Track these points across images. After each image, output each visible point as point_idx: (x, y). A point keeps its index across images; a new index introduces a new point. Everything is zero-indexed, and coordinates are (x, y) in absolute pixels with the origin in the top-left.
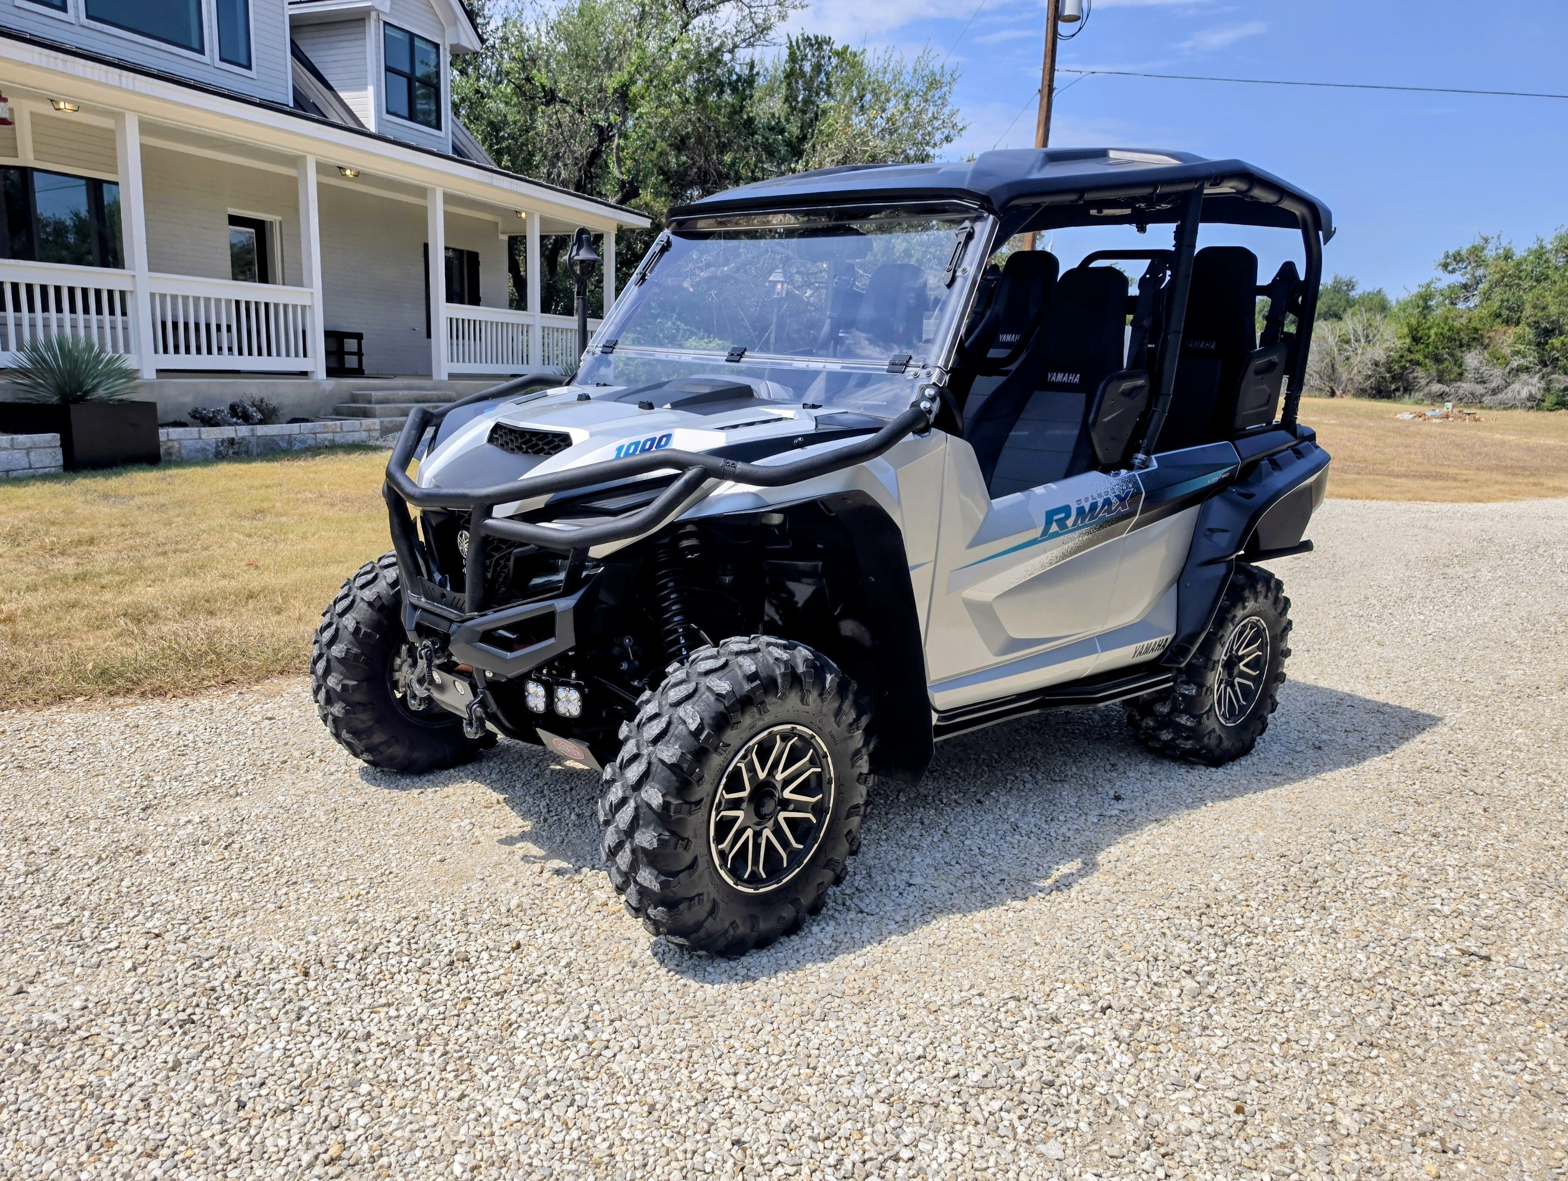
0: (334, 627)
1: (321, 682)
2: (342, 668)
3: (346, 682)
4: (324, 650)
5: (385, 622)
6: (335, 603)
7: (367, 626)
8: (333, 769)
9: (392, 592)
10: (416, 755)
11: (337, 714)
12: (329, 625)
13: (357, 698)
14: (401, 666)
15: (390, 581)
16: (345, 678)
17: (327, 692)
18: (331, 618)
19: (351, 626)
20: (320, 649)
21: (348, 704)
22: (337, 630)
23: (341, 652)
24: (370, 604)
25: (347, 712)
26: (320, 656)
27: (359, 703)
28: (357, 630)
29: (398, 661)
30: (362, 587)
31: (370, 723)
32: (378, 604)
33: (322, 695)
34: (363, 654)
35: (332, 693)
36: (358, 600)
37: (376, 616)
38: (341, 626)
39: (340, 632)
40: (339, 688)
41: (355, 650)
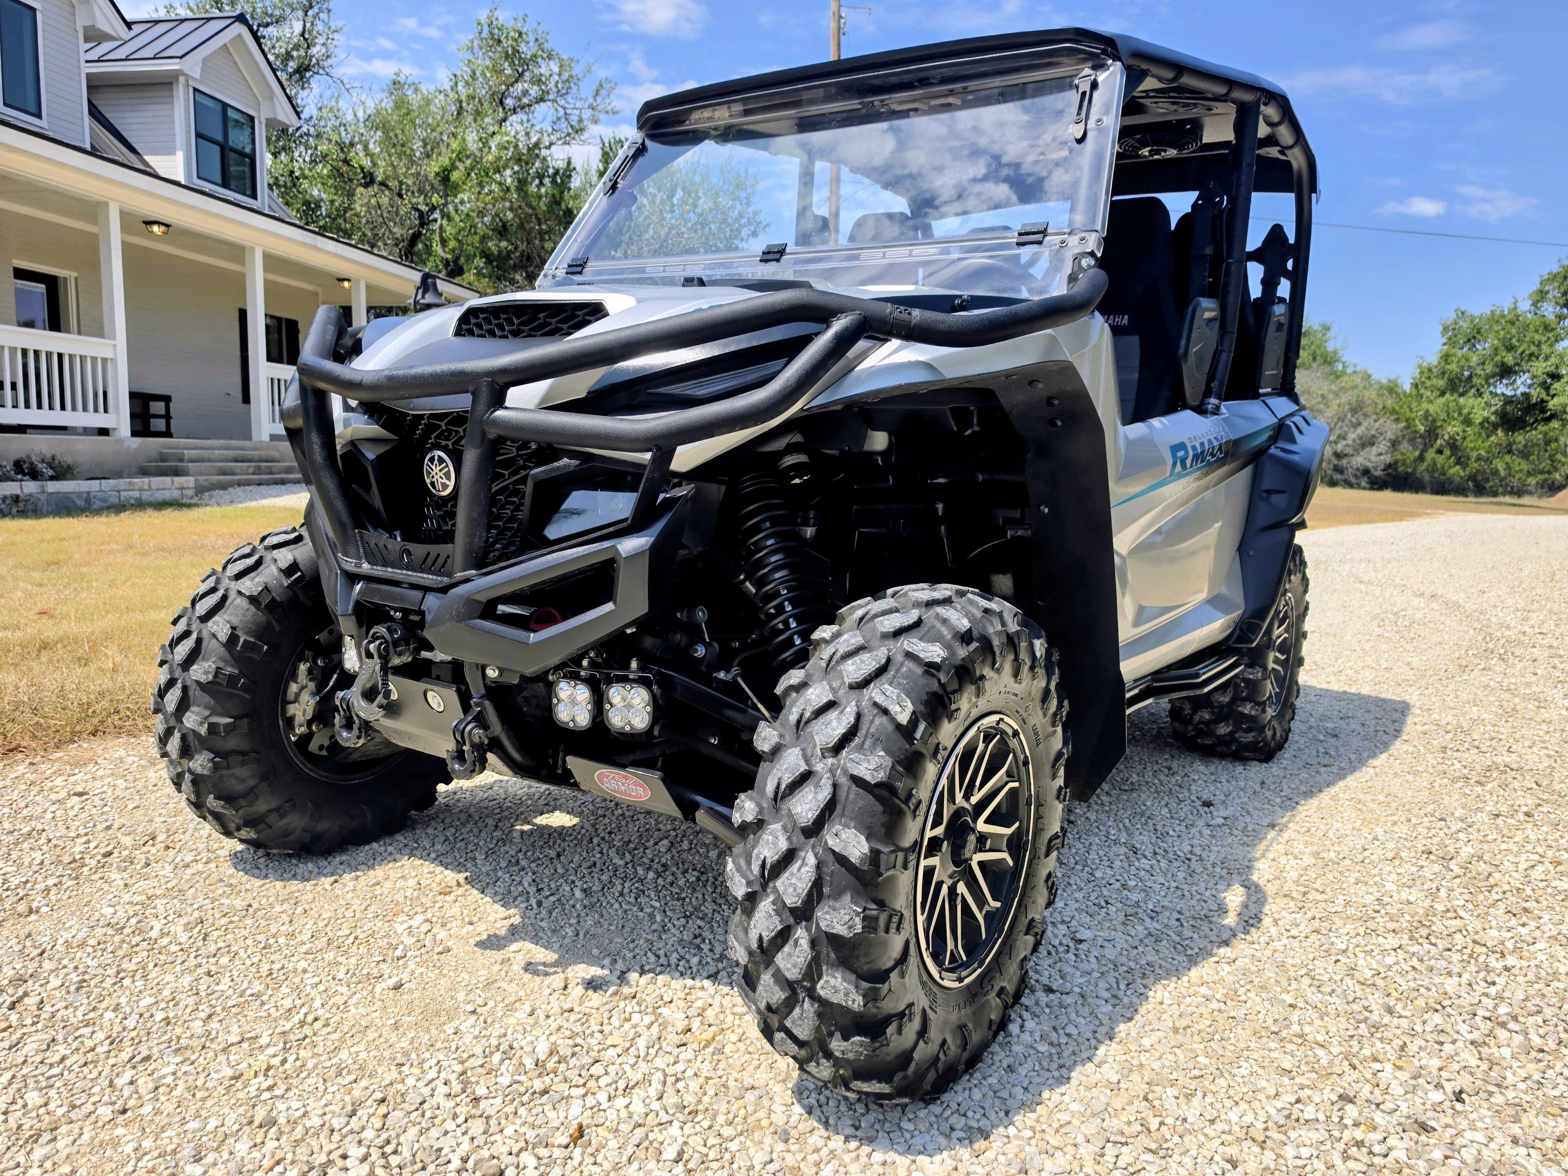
0: (194, 636)
1: (172, 722)
2: (207, 699)
3: (215, 719)
4: (178, 673)
5: (277, 627)
6: (194, 603)
7: (247, 633)
8: (189, 859)
9: (286, 582)
10: (322, 826)
11: (199, 770)
12: (186, 634)
13: (232, 743)
14: (297, 695)
15: (284, 565)
16: (214, 713)
17: (184, 738)
18: (189, 625)
19: (223, 633)
20: (171, 671)
21: (217, 754)
22: (199, 641)
23: (206, 673)
24: (253, 600)
25: (216, 767)
26: (171, 683)
27: (235, 752)
28: (233, 639)
29: (294, 688)
30: (239, 576)
31: (251, 782)
32: (265, 601)
33: (174, 745)
34: (242, 674)
35: (191, 738)
36: (232, 595)
37: (262, 618)
38: (205, 635)
40: (203, 730)
41: (229, 670)
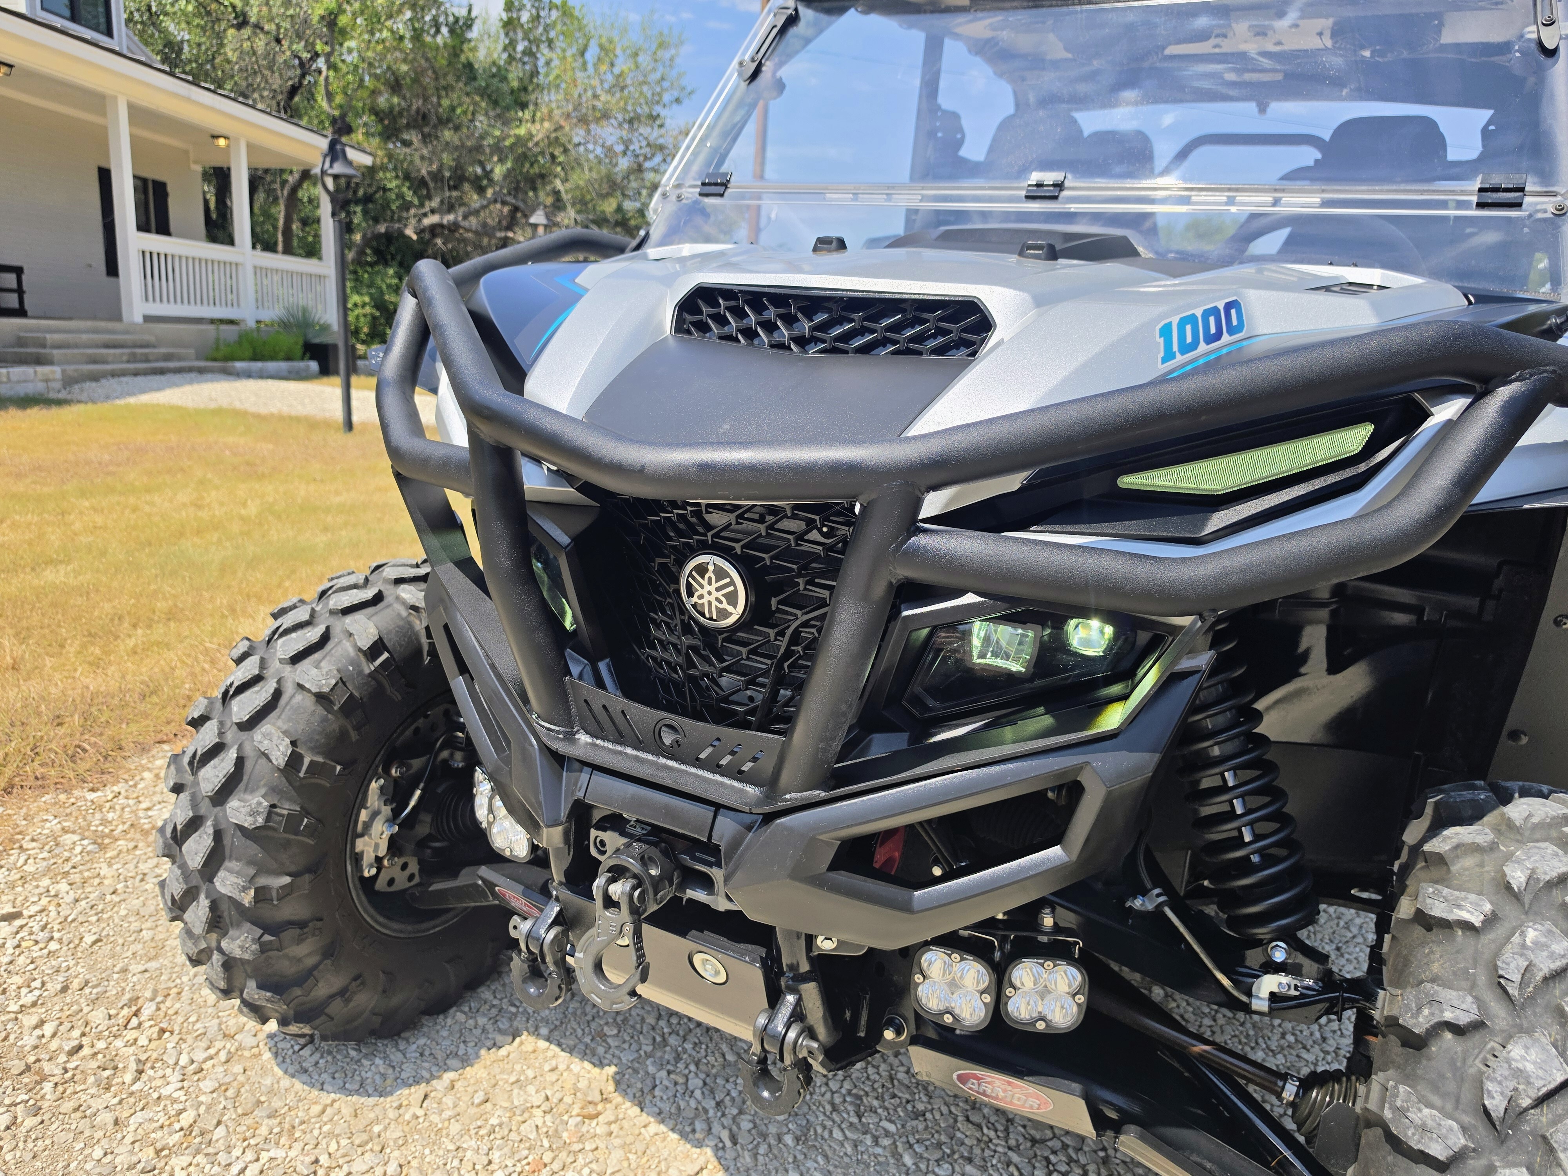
0: (231, 755)
1: (196, 880)
2: (253, 849)
3: (262, 881)
4: (205, 807)
5: (354, 736)
6: (226, 697)
7: (314, 750)
9: (369, 668)
10: (395, 1002)
11: (237, 953)
12: (217, 749)
13: (291, 910)
14: (368, 825)
15: (365, 643)
16: (262, 869)
17: (214, 907)
18: (221, 734)
19: (280, 753)
20: (194, 803)
21: (267, 929)
22: (240, 762)
23: (253, 813)
24: (321, 698)
25: (264, 948)
26: (194, 824)
27: (291, 924)
28: (294, 760)
29: (363, 816)
30: (296, 659)
31: (310, 961)
32: (339, 701)
33: (198, 913)
34: (305, 812)
35: (224, 906)
36: (289, 689)
37: (335, 724)
38: (248, 751)
39: (248, 765)
40: (247, 898)
41: (286, 808)
